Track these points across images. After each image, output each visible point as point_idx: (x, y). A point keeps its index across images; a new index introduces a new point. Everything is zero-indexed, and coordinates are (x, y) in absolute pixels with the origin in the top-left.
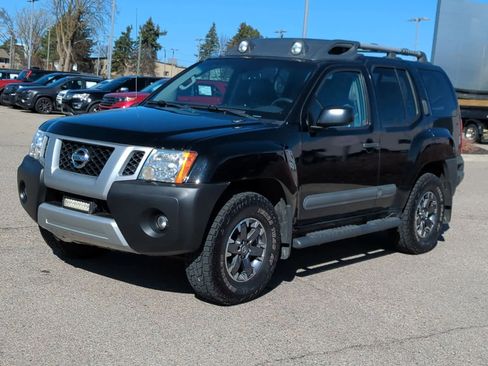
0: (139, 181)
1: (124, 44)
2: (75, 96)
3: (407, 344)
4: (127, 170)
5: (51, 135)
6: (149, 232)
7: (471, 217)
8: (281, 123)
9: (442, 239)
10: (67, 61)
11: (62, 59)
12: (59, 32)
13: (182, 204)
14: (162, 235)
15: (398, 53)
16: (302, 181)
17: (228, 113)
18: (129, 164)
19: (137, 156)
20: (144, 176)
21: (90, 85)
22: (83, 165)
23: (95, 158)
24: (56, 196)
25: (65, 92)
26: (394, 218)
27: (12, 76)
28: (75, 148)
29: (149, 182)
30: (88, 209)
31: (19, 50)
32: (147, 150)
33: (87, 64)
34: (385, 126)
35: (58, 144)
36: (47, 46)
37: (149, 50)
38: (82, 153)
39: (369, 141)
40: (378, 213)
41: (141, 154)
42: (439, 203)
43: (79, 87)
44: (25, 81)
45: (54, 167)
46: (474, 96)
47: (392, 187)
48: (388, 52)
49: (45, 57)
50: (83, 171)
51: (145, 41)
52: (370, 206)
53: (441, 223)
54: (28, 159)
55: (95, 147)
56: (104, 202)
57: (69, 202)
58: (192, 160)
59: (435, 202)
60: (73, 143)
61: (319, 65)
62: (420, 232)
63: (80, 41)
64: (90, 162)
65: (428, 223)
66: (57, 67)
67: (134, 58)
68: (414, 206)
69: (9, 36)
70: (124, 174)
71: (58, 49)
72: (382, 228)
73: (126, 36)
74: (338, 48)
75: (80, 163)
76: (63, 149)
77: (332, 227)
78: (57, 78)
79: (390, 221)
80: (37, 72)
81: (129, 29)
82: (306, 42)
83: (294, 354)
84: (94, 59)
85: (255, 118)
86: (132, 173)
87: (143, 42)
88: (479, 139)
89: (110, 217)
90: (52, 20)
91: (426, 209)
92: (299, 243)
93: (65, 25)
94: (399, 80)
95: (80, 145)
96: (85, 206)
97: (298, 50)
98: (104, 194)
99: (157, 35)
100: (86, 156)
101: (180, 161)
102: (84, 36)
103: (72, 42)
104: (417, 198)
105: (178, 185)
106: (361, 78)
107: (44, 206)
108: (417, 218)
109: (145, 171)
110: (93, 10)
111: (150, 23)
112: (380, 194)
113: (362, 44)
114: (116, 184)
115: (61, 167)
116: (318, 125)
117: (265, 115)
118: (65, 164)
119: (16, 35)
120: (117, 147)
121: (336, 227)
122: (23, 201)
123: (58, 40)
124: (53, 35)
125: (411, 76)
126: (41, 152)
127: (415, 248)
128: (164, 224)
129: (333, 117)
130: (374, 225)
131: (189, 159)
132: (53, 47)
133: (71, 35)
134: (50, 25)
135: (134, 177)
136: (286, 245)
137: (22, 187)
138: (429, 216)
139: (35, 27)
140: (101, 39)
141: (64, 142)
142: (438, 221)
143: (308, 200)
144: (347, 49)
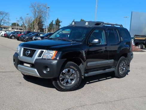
0: (42, 59)
1: (51, 25)
2: (37, 38)
3: (113, 102)
4: (39, 56)
5: (21, 47)
6: (45, 72)
7: (136, 68)
8: (81, 43)
9: (128, 74)
10: (37, 29)
11: (36, 29)
12: (35, 22)
13: (53, 65)
14: (48, 73)
15: (114, 25)
16: (87, 58)
17: (68, 41)
18: (40, 54)
19: (42, 52)
20: (44, 57)
21: (41, 35)
22: (28, 55)
23: (32, 53)
24: (22, 63)
25: (34, 37)
26: (113, 69)
27: (22, 33)
28: (27, 50)
29: (45, 59)
30: (29, 66)
31: (25, 27)
32: (44, 50)
33: (42, 30)
34: (110, 44)
35: (23, 49)
36: (32, 26)
37: (58, 26)
38: (28, 51)
39: (106, 48)
40: (109, 67)
41: (43, 51)
42: (126, 65)
43: (38, 36)
44: (25, 34)
45: (21, 55)
46: (141, 37)
47: (113, 60)
48: (112, 25)
49: (32, 28)
50: (28, 56)
51: (57, 24)
52: (107, 65)
53: (127, 70)
54: (16, 53)
55: (32, 50)
56: (33, 64)
57: (25, 64)
58: (56, 53)
59: (125, 64)
60: (26, 49)
61: (92, 28)
62: (121, 72)
63: (40, 24)
64: (30, 54)
65: (123, 70)
66: (35, 31)
67: (54, 28)
68: (119, 65)
69: (23, 23)
70: (39, 57)
71: (35, 26)
72: (110, 71)
73: (52, 23)
74: (98, 24)
75: (28, 54)
76: (24, 50)
77: (96, 71)
78: (33, 33)
79: (112, 69)
80: (29, 32)
81: (53, 21)
82: (89, 22)
83: (82, 105)
84: (44, 29)
85: (75, 42)
86: (41, 57)
87: (56, 24)
88: (142, 48)
89: (35, 68)
90: (33, 19)
91: (122, 66)
92: (86, 75)
93: (36, 20)
94: (115, 32)
95: (28, 49)
96: (29, 65)
97: (87, 24)
98: (33, 62)
99: (60, 22)
100: (29, 52)
101: (53, 53)
102: (41, 23)
103: (38, 25)
104: (120, 63)
105: (52, 60)
106: (104, 31)
107: (19, 65)
108: (120, 68)
109: (44, 56)
110: (43, 16)
111: (58, 19)
112: (109, 62)
113: (104, 22)
114: (36, 59)
115: (23, 55)
116: (91, 44)
117: (77, 41)
118: (24, 54)
119: (24, 23)
120: (37, 50)
121: (97, 71)
122: (14, 64)
123: (35, 24)
124: (33, 23)
125: (118, 31)
126: (19, 51)
127: (120, 76)
128: (49, 70)
129: (95, 42)
130: (107, 70)
131: (55, 53)
132: (34, 26)
133: (38, 23)
134: (33, 20)
135: (41, 58)
136: (83, 76)
137: (14, 61)
138: (123, 68)
139: (29, 21)
140: (45, 24)
141: (24, 49)
142: (126, 69)
143: (89, 64)
144: (100, 24)
